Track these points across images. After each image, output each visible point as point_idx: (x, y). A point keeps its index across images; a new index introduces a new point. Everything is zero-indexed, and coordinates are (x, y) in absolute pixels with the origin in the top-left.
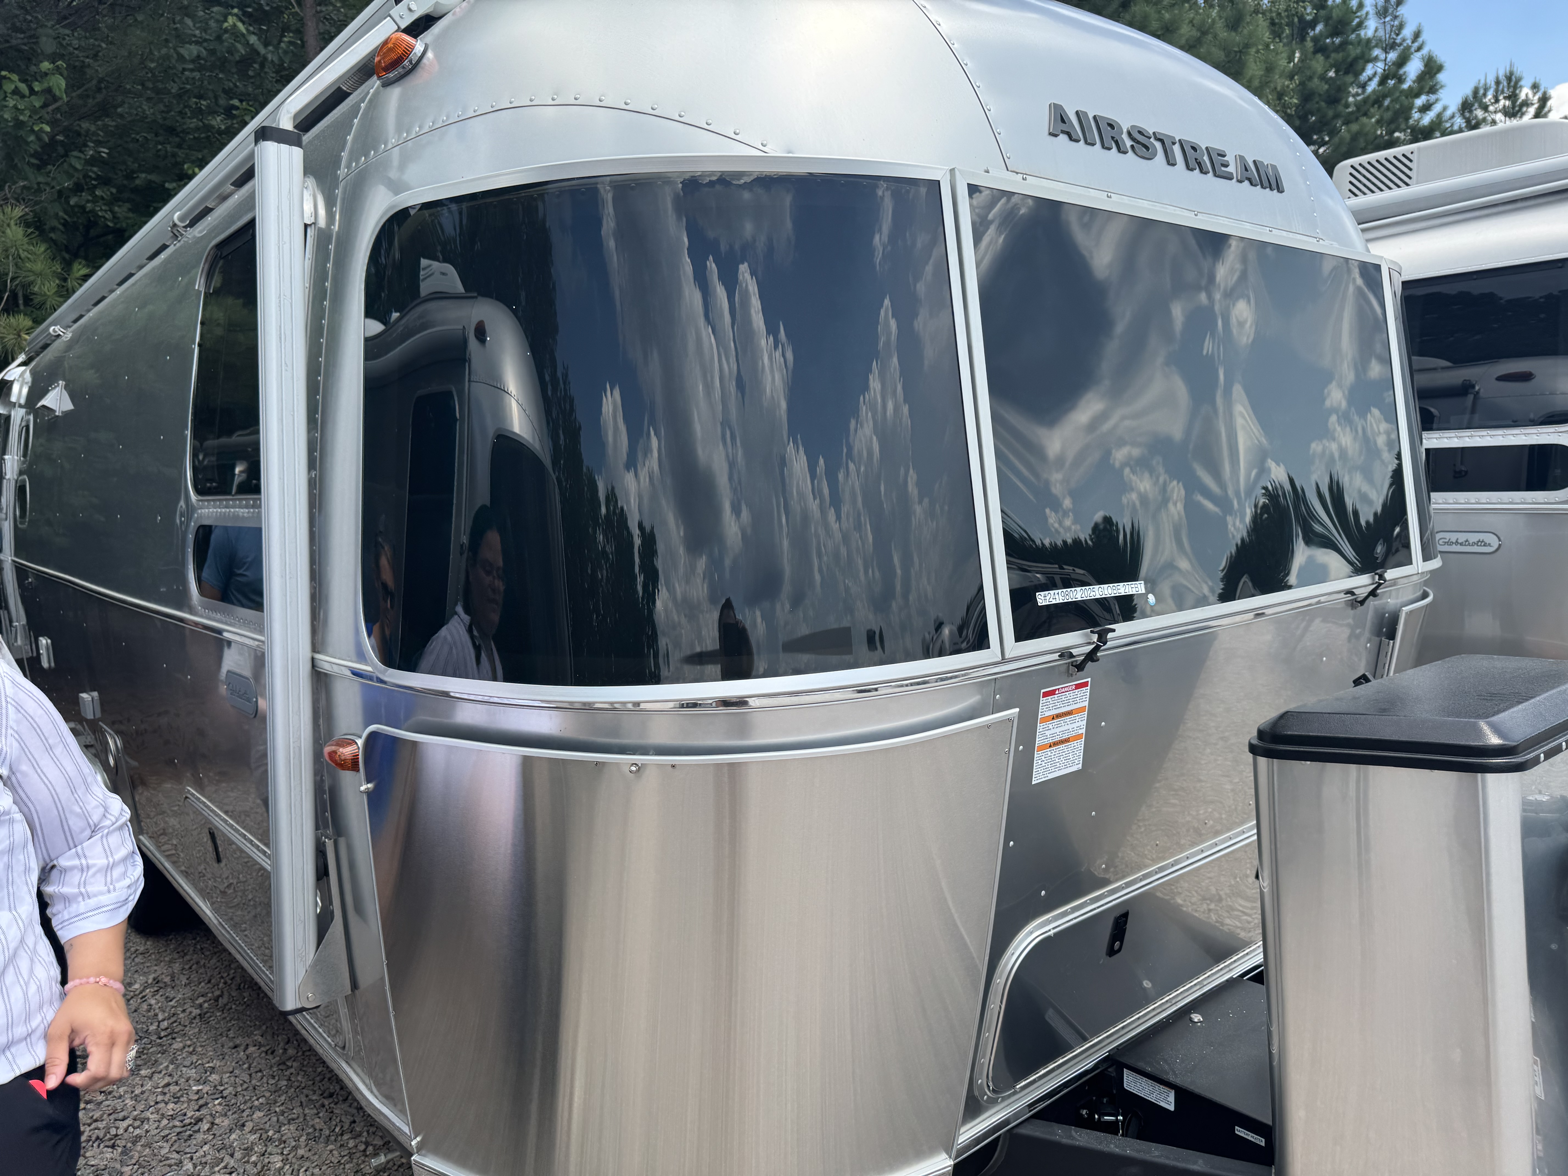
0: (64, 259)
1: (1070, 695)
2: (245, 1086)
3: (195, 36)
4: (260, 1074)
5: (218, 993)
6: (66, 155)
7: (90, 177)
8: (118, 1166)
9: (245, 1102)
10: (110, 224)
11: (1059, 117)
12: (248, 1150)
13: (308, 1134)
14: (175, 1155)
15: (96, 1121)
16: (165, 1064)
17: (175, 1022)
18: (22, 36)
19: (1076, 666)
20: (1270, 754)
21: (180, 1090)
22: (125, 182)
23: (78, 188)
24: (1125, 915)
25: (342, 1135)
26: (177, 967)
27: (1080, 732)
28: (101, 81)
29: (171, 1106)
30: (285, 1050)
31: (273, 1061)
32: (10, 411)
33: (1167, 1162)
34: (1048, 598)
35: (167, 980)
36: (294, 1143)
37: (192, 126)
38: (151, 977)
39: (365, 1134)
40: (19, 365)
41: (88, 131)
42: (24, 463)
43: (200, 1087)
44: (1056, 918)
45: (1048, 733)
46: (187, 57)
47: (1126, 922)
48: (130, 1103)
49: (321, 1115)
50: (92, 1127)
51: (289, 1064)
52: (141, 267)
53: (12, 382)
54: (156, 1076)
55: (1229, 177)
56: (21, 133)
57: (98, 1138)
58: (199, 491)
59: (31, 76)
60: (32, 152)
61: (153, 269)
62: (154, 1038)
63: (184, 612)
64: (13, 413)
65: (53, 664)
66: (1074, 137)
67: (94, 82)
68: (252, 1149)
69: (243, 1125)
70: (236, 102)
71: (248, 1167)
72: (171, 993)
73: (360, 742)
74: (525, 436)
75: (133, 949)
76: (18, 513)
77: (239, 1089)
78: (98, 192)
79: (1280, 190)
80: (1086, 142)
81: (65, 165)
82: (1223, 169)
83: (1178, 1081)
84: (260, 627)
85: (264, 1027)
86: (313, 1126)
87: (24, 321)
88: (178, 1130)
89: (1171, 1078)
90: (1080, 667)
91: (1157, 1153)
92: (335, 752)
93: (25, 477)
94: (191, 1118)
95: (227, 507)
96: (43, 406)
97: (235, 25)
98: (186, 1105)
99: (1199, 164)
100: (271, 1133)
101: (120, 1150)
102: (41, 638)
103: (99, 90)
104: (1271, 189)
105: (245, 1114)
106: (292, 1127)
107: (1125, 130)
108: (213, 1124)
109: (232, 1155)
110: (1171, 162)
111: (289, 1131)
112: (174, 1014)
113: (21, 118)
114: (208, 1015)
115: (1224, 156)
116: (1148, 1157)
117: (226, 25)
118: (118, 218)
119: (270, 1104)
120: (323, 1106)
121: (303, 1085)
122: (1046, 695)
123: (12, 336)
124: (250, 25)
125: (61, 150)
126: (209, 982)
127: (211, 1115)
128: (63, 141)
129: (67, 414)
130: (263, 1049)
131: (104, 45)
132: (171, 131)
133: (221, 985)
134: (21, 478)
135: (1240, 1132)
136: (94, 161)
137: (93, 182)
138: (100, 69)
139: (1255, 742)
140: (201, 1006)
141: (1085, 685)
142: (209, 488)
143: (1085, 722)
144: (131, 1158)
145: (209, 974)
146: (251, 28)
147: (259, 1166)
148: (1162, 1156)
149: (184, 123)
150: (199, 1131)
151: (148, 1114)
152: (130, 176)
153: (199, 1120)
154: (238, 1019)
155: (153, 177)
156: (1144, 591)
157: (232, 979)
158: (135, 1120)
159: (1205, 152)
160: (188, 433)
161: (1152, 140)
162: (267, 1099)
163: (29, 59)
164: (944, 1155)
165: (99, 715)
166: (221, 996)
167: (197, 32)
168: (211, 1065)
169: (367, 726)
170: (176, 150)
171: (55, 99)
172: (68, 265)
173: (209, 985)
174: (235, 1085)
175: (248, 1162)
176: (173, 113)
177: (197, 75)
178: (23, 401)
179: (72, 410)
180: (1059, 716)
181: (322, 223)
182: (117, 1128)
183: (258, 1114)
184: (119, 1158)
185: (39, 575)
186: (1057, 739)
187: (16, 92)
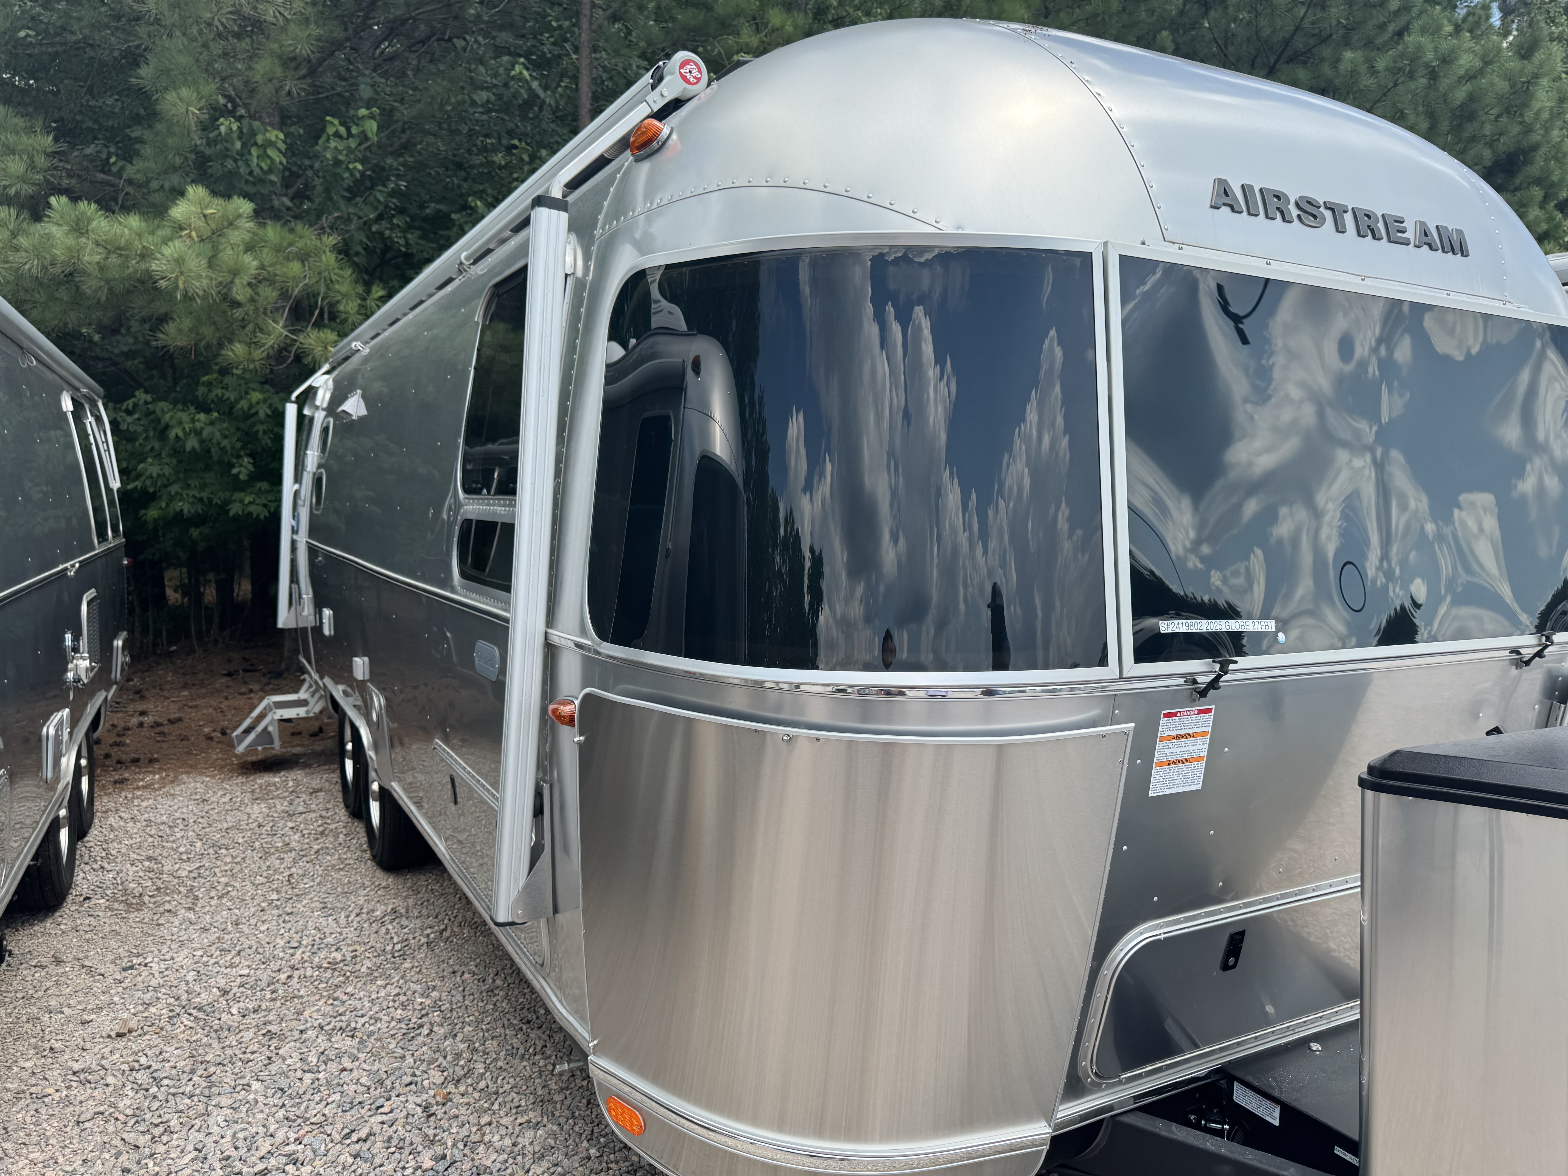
0: (364, 280)
1: (1193, 719)
2: (459, 1005)
3: (486, 82)
4: (472, 997)
5: (442, 927)
6: (372, 188)
7: (390, 207)
8: (355, 1052)
9: (459, 1017)
10: (403, 249)
11: (1223, 191)
12: (458, 1056)
13: (507, 1050)
14: (400, 1050)
15: (341, 1015)
16: (397, 979)
17: (407, 946)
18: (344, 84)
19: (1199, 693)
20: (1377, 788)
21: (408, 1000)
22: (418, 212)
23: (380, 218)
24: (1242, 934)
25: (535, 1055)
26: (411, 901)
27: (1202, 754)
28: (405, 123)
29: (399, 1011)
30: (494, 981)
31: (483, 988)
32: (314, 413)
33: (1259, 1165)
34: (1171, 627)
35: (403, 911)
36: (495, 1056)
37: (478, 162)
38: (390, 907)
39: (554, 1057)
40: (324, 374)
41: (391, 166)
42: (322, 458)
43: (423, 1000)
44: (1169, 924)
45: (1167, 751)
46: (479, 102)
47: (1242, 941)
48: (367, 1005)
49: (519, 1036)
50: (338, 1019)
51: (496, 992)
52: (431, 296)
53: (317, 388)
54: (389, 987)
55: (1406, 243)
56: (338, 170)
57: (341, 1028)
58: (466, 491)
59: (349, 118)
60: (346, 186)
61: (441, 298)
62: (389, 956)
63: (446, 591)
64: (316, 415)
65: (332, 633)
66: (1236, 209)
67: (400, 123)
68: (461, 1055)
69: (456, 1035)
70: (516, 142)
71: (457, 1068)
72: (404, 922)
73: (577, 702)
74: (724, 457)
75: (377, 883)
76: (314, 501)
77: (454, 1007)
78: (395, 221)
79: (1464, 253)
80: (1249, 213)
81: (372, 198)
82: (1399, 234)
83: (1283, 1098)
84: (507, 605)
85: (478, 960)
86: (511, 1044)
87: (331, 336)
88: (404, 1031)
89: (1276, 1094)
90: (1203, 693)
91: (1250, 1156)
92: (557, 709)
93: (323, 470)
94: (415, 1023)
95: (488, 505)
96: (344, 411)
97: (521, 73)
98: (411, 1012)
99: (1373, 231)
100: (477, 1045)
101: (357, 1040)
102: (325, 609)
103: (403, 131)
104: (1454, 253)
105: (457, 1027)
106: (494, 1042)
107: (1292, 201)
108: (431, 1031)
109: (445, 1057)
110: (1340, 229)
111: (491, 1045)
112: (406, 940)
113: (340, 157)
114: (433, 944)
115: (1402, 222)
116: (1240, 1158)
117: (513, 73)
118: (410, 245)
119: (479, 1022)
120: (521, 1029)
121: (506, 1011)
122: (1167, 716)
123: (320, 349)
124: (534, 71)
125: (368, 184)
126: (437, 917)
127: (430, 1023)
128: (370, 176)
129: (361, 419)
130: (476, 977)
131: (411, 92)
132: (460, 166)
133: (446, 921)
134: (319, 471)
135: (1339, 1151)
136: (394, 193)
137: (393, 212)
138: (405, 113)
139: (1365, 776)
140: (428, 936)
141: (1209, 711)
142: (475, 488)
143: (1207, 746)
144: (366, 1047)
145: (437, 911)
146: (534, 74)
147: (466, 1070)
148: (1255, 1159)
149: (471, 160)
150: (420, 1034)
151: (381, 1015)
152: (422, 207)
153: (421, 1026)
154: (458, 950)
155: (441, 207)
156: (1274, 629)
157: (455, 917)
158: (371, 1018)
159: (1380, 219)
160: (461, 441)
161: (1322, 209)
162: (476, 1018)
163: (349, 104)
164: (1044, 1124)
165: (367, 677)
166: (445, 930)
167: (489, 79)
168: (433, 984)
169: (583, 688)
170: (462, 182)
171: (367, 138)
172: (368, 286)
173: (436, 920)
174: (451, 1003)
175: (457, 1065)
176: (462, 151)
177: (485, 117)
178: (325, 405)
179: (366, 416)
180: (1179, 737)
181: (579, 273)
182: (357, 1022)
183: (468, 1029)
184: (356, 1046)
185: (328, 556)
186: (1177, 758)
187: (337, 135)
